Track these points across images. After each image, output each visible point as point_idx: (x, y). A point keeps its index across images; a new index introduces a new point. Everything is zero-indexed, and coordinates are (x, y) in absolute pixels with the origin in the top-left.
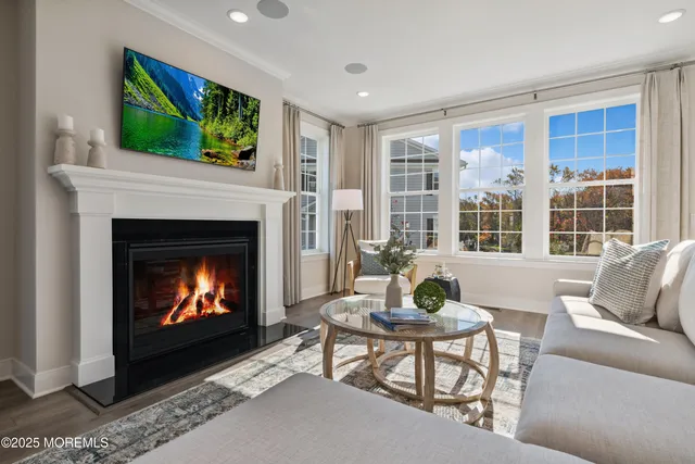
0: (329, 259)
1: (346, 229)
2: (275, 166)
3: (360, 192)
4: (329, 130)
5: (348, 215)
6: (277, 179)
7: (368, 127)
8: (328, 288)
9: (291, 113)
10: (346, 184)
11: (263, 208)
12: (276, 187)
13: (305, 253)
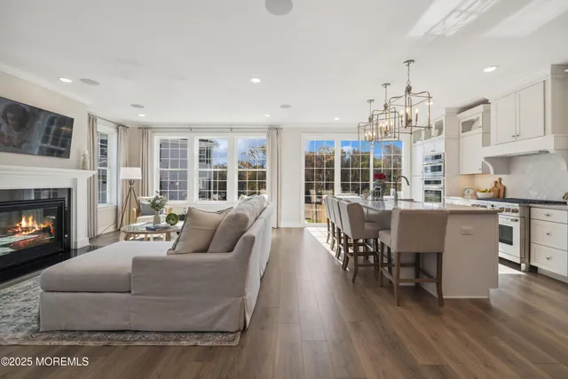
0: (117, 210)
1: (130, 190)
2: (84, 155)
3: (140, 169)
4: (118, 129)
5: (131, 182)
6: (84, 163)
7: (145, 130)
8: (116, 227)
9: (92, 120)
10: (129, 164)
11: (75, 181)
12: (84, 168)
13: (100, 206)
